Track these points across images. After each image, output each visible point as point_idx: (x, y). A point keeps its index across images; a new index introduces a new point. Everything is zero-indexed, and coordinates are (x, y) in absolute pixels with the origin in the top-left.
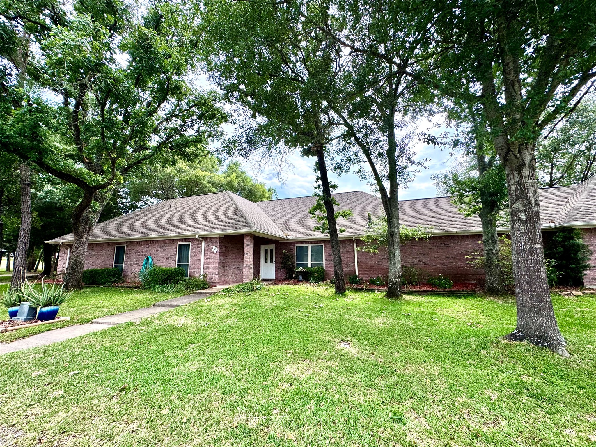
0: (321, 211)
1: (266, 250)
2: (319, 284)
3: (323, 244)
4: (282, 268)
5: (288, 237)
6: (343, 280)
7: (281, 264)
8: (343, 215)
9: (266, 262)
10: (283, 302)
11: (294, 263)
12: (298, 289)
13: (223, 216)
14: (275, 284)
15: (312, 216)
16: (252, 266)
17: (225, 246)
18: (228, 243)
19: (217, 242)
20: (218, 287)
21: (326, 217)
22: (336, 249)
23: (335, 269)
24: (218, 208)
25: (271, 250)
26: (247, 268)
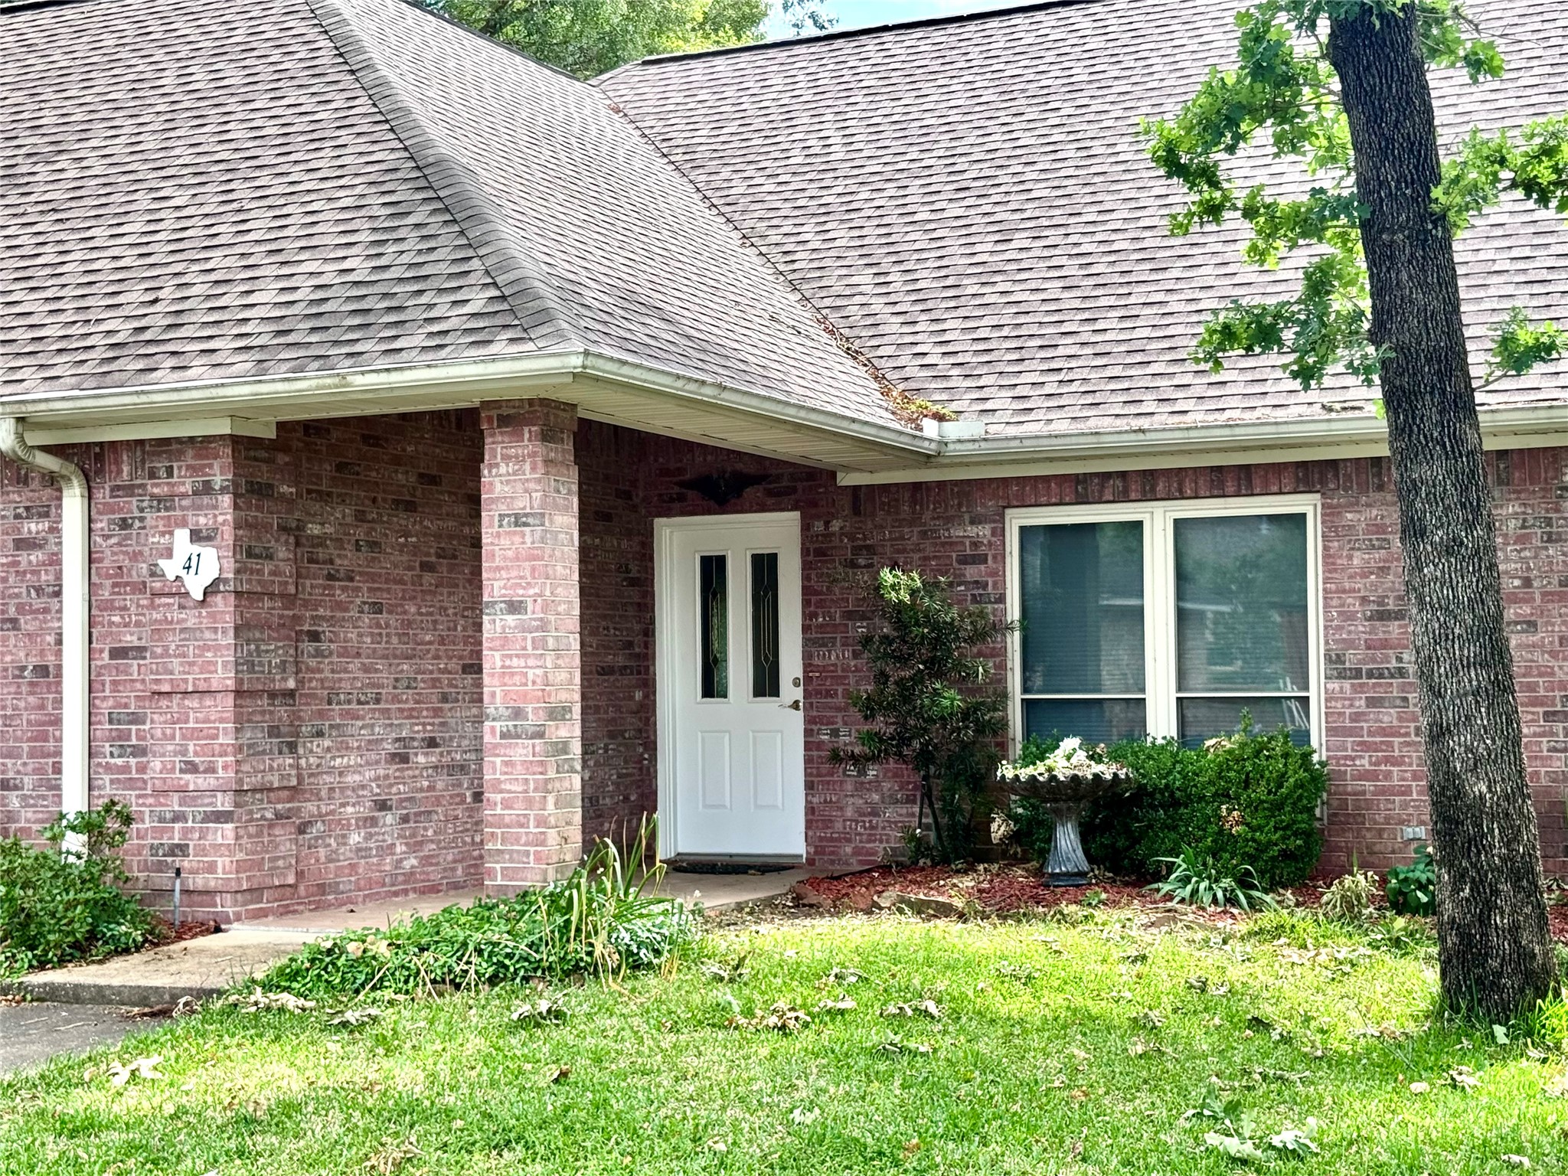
0: (1289, 143)
1: (713, 571)
2: (1267, 919)
3: (1305, 504)
4: (879, 749)
5: (930, 428)
6: (1521, 874)
7: (870, 708)
8: (1544, 173)
9: (712, 685)
10: (887, 1096)
11: (1004, 696)
12: (1040, 960)
13: (261, 223)
14: (801, 906)
15: (1183, 196)
16: (571, 731)
17: (294, 532)
18: (324, 497)
19: (207, 489)
20: (241, 935)
21: (1342, 206)
22: (1452, 547)
23: (1440, 764)
24: (206, 136)
25: (765, 568)
26: (522, 751)
